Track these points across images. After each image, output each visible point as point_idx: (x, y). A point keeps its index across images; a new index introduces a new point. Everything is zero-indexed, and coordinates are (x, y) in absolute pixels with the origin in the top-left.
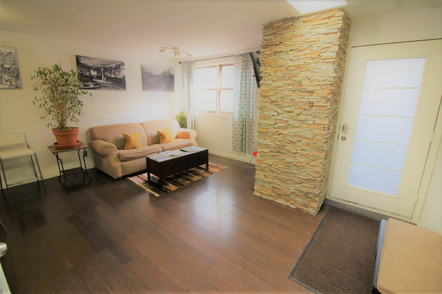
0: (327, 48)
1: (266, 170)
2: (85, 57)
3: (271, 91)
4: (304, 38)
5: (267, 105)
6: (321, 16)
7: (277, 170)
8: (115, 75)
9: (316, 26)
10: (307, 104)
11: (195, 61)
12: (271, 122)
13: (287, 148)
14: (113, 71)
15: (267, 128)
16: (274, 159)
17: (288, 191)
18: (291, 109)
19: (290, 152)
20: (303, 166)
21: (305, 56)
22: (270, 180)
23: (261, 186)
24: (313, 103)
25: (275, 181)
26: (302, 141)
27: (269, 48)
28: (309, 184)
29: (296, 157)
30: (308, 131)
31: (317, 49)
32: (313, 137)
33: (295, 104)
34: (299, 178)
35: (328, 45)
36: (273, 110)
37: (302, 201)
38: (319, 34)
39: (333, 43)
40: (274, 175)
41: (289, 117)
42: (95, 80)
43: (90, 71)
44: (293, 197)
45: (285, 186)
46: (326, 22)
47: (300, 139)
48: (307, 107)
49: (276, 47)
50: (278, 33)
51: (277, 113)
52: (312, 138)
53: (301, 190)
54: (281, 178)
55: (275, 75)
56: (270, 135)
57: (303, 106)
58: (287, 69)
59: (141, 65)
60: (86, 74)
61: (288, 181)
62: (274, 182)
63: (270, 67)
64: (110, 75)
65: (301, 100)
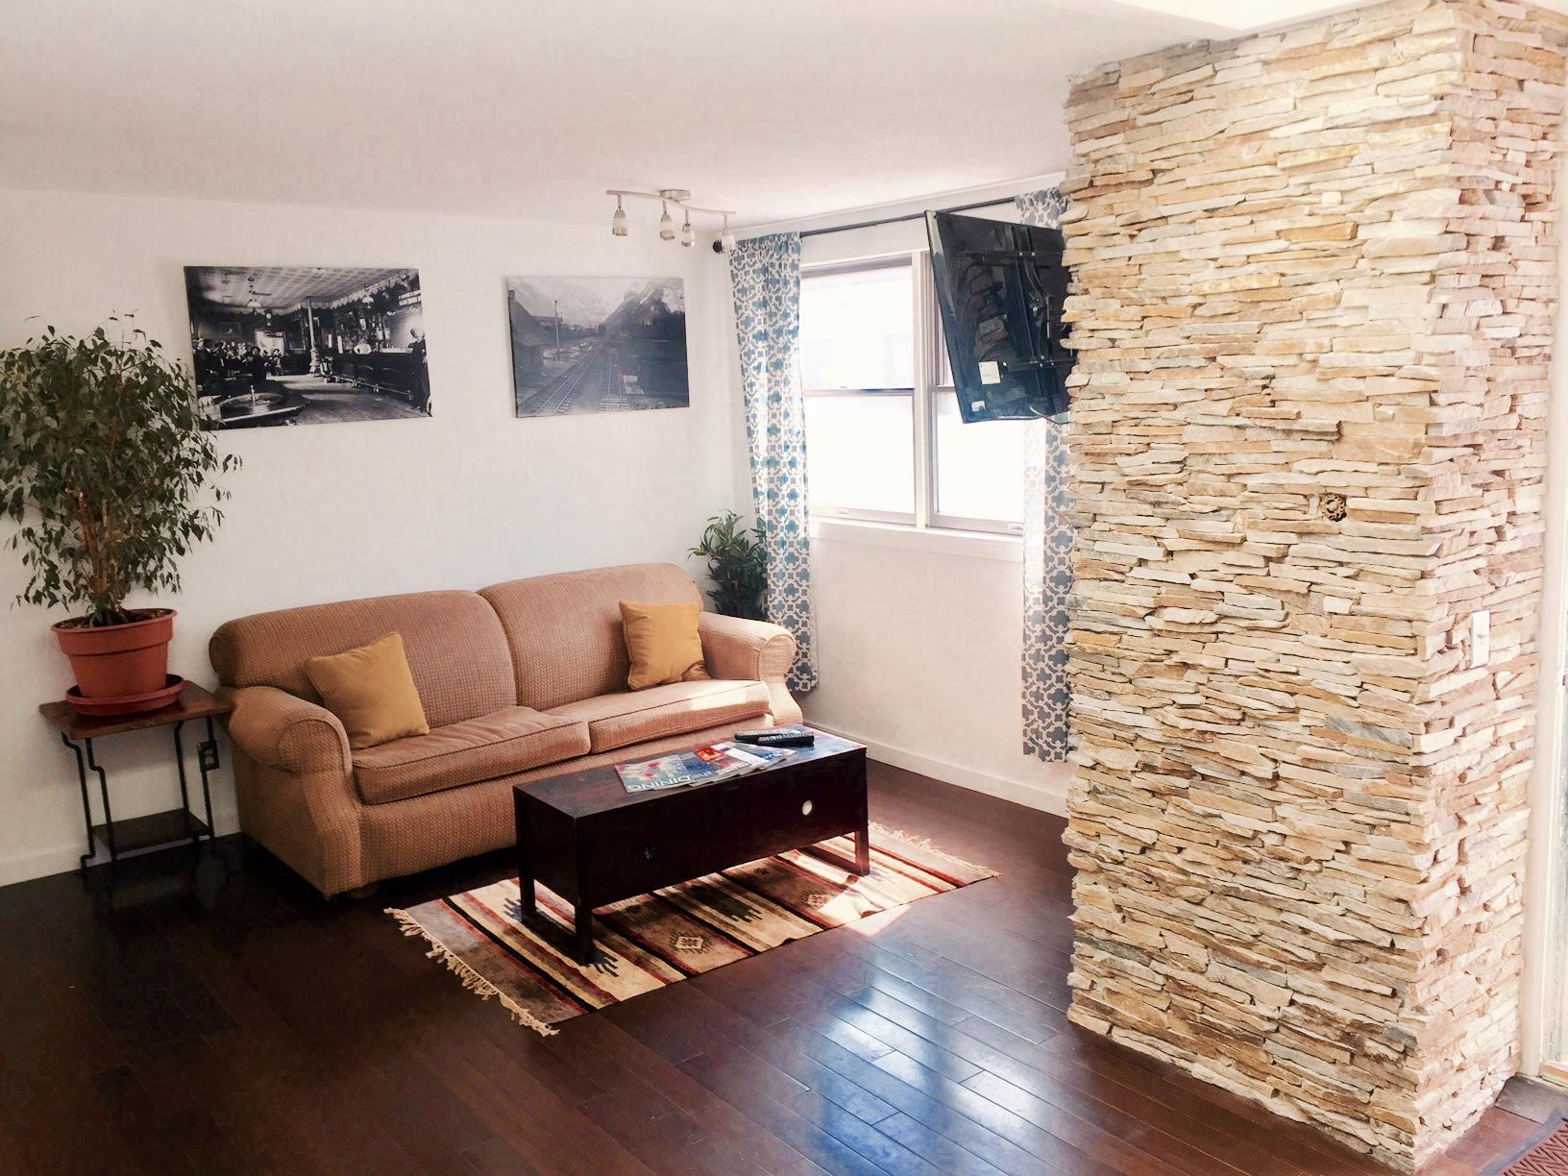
0: (1393, 196)
1: (1124, 878)
2: (227, 272)
3: (1123, 430)
4: (1269, 149)
5: (1105, 503)
6: (1350, 33)
7: (1180, 877)
8: (371, 341)
9: (1324, 86)
10: (1314, 502)
11: (802, 235)
12: (1130, 600)
13: (1226, 748)
14: (362, 322)
15: (1115, 629)
16: (1163, 811)
17: (1252, 1008)
18: (1229, 526)
19: (1243, 773)
20: (1320, 861)
21: (1282, 244)
22: (1150, 937)
23: (1102, 972)
24: (1343, 498)
25: (1176, 944)
26: (1302, 712)
27: (1102, 201)
28: (1365, 976)
29: (1279, 803)
30: (1329, 655)
31: (1342, 203)
32: (1355, 692)
33: (1251, 500)
34: (1305, 931)
35: (1396, 185)
36: (1140, 530)
37: (1331, 1075)
38: (1345, 126)
39: (1419, 173)
40: (1171, 910)
41: (1223, 571)
42: (277, 378)
43: (253, 338)
44: (1283, 1051)
45: (1233, 976)
46: (1376, 65)
47: (1290, 702)
48: (1315, 514)
49: (1136, 191)
50: (1141, 121)
51: (1161, 550)
52: (1354, 698)
53: (1322, 1005)
54: (1204, 924)
55: (1138, 343)
56: (1129, 668)
57: (1290, 514)
58: (1198, 312)
59: (507, 283)
60: (236, 353)
61: (1248, 946)
62: (1172, 949)
63: (1111, 301)
64: (348, 348)
65: (1282, 478)
